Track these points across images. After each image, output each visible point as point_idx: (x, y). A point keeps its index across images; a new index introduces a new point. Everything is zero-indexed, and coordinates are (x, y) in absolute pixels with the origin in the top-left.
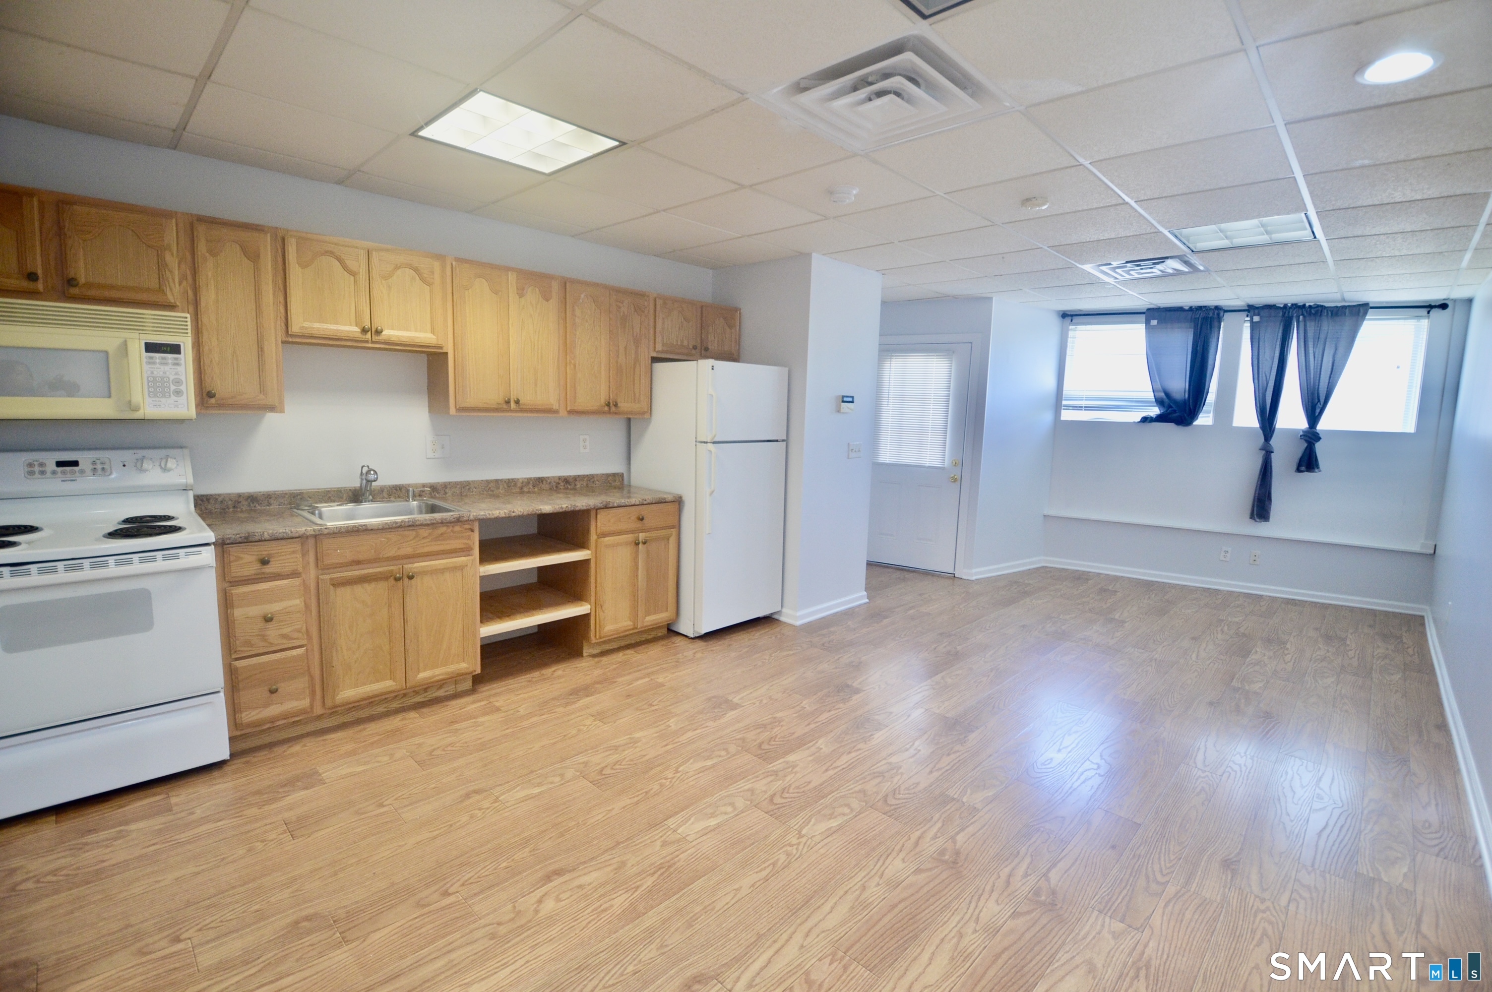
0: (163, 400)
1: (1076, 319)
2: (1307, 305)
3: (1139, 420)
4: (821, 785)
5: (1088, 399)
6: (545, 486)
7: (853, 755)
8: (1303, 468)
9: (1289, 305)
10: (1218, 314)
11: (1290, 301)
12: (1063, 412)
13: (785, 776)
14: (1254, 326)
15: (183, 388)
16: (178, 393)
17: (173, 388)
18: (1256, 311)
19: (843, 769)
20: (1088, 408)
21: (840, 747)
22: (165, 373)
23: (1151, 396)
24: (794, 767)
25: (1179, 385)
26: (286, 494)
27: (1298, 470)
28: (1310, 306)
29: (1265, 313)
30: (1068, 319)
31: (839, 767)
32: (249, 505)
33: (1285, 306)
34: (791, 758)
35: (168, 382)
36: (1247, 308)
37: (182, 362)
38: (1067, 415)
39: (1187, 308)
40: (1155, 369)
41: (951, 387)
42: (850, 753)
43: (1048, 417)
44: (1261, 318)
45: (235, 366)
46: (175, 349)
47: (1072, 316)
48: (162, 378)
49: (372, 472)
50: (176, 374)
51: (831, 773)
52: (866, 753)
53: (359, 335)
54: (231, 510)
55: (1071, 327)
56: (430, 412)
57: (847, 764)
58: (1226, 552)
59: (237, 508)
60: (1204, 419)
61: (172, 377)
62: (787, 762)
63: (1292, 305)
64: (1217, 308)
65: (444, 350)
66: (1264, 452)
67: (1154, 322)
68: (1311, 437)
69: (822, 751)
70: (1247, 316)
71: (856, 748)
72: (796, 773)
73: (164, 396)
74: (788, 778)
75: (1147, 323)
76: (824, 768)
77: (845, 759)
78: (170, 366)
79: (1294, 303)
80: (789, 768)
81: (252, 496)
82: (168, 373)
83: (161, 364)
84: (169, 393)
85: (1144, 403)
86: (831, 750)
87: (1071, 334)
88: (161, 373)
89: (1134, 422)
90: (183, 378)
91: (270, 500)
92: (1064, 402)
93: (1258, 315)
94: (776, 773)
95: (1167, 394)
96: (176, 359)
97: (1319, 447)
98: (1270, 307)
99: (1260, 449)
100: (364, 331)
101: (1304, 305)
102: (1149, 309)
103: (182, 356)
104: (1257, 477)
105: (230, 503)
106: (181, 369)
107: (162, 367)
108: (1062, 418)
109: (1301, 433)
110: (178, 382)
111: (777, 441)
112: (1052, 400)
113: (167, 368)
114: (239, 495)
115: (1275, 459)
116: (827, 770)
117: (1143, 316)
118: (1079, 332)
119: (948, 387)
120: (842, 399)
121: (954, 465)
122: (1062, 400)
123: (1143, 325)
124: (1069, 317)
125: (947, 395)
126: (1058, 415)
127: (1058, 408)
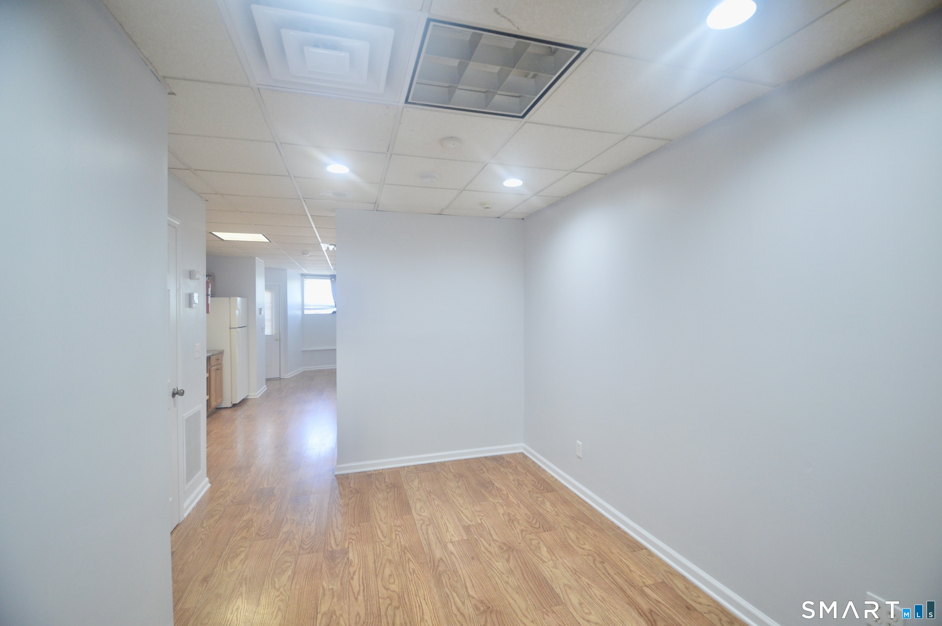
1: (306, 277)
3: (332, 312)
5: (313, 306)
12: (305, 311)
20: (313, 309)
23: (334, 305)
30: (304, 277)
38: (306, 312)
40: (335, 296)
43: (299, 313)
55: (305, 279)
67: (333, 280)
75: (331, 279)
85: (332, 307)
87: (305, 282)
89: (330, 314)
92: (305, 307)
102: (331, 275)
108: (305, 313)
112: (300, 307)
117: (329, 277)
118: (308, 282)
119: (272, 303)
120: (261, 310)
121: (277, 334)
122: (304, 306)
123: (330, 280)
124: (304, 276)
125: (272, 306)
126: (303, 312)
127: (303, 309)
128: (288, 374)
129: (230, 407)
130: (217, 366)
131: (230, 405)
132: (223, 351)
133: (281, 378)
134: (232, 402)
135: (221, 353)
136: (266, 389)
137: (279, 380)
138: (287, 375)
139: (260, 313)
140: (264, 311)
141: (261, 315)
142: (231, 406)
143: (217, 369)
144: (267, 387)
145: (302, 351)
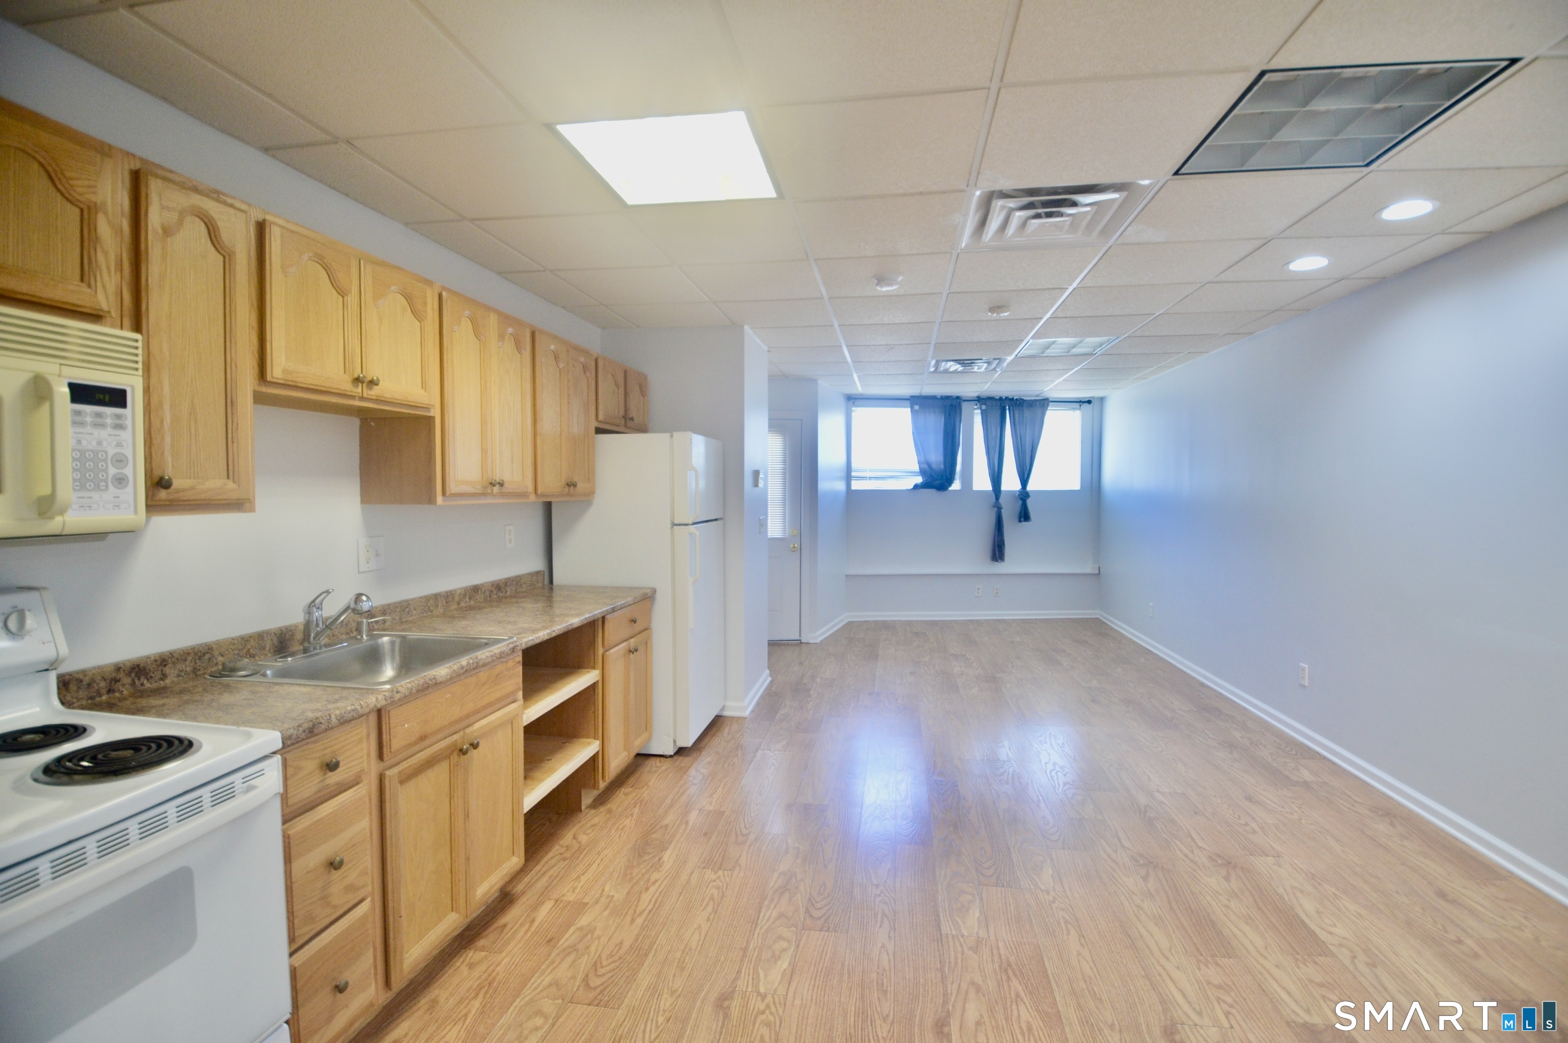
0: (96, 496)
1: (857, 402)
2: (1015, 398)
3: (912, 487)
4: (636, 940)
5: (871, 471)
6: (480, 597)
7: (652, 889)
8: (1022, 519)
9: (1004, 398)
10: (960, 403)
11: (1004, 395)
12: (853, 482)
13: (588, 948)
14: (984, 414)
15: (128, 471)
16: (120, 481)
17: (112, 471)
18: (984, 402)
19: (650, 911)
20: (871, 478)
21: (633, 886)
22: (100, 443)
23: (916, 468)
24: (592, 931)
25: (936, 458)
26: (188, 654)
27: (1020, 521)
28: (1017, 399)
29: (989, 402)
30: (851, 402)
31: (644, 911)
32: (133, 684)
33: (1001, 399)
34: (584, 921)
35: (105, 460)
36: (976, 399)
37: (129, 422)
38: (856, 485)
39: (939, 397)
40: (920, 446)
41: (787, 461)
42: (647, 889)
43: (840, 486)
44: (987, 407)
45: (193, 430)
46: (116, 398)
47: (856, 399)
48: (96, 453)
49: (364, 598)
50: (119, 445)
51: (639, 921)
52: (665, 882)
53: (348, 387)
54: (104, 698)
55: (853, 409)
56: (362, 502)
57: (652, 903)
58: (979, 589)
59: (114, 691)
60: (956, 486)
61: (111, 451)
62: (581, 929)
63: (1006, 398)
64: (958, 398)
65: (431, 414)
66: (996, 509)
67: (917, 407)
68: (1024, 495)
69: (614, 899)
70: (976, 405)
71: (651, 881)
72: (599, 938)
73: (97, 488)
74: (593, 948)
75: (912, 408)
76: (628, 919)
77: (646, 897)
78: (109, 430)
79: (1007, 396)
80: (586, 935)
81: (138, 666)
82: (105, 444)
83: (96, 425)
84: (106, 481)
85: (913, 473)
86: (625, 893)
87: (853, 414)
88: (94, 443)
89: (907, 490)
90: (128, 453)
91: (164, 669)
92: (853, 474)
93: (985, 404)
94: (573, 948)
95: (929, 465)
96: (119, 417)
97: (1029, 502)
98: (991, 399)
99: (994, 507)
100: (357, 380)
101: (1013, 399)
102: (912, 397)
103: (126, 412)
104: (994, 527)
105: (103, 684)
106: (126, 435)
107: (97, 432)
108: (853, 488)
109: (1018, 493)
110: (120, 460)
111: (716, 520)
112: (843, 474)
113: (104, 434)
114: (118, 668)
115: (1004, 513)
116: (633, 920)
117: (908, 401)
118: (860, 413)
119: (784, 462)
120: (756, 474)
121: (794, 536)
122: (851, 472)
123: (909, 410)
124: (852, 399)
125: (784, 469)
126: (848, 485)
127: (848, 478)
128: (818, 633)
129: (671, 756)
130: (632, 640)
131: (670, 751)
132: (654, 591)
133: (802, 641)
134: (675, 742)
135: (648, 598)
136: (770, 679)
137: (797, 645)
138: (816, 636)
139: (756, 484)
140: (766, 479)
141: (756, 488)
142: (672, 754)
143: (630, 651)
144: (771, 675)
145: (846, 576)
